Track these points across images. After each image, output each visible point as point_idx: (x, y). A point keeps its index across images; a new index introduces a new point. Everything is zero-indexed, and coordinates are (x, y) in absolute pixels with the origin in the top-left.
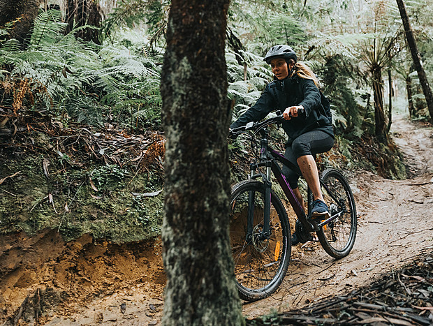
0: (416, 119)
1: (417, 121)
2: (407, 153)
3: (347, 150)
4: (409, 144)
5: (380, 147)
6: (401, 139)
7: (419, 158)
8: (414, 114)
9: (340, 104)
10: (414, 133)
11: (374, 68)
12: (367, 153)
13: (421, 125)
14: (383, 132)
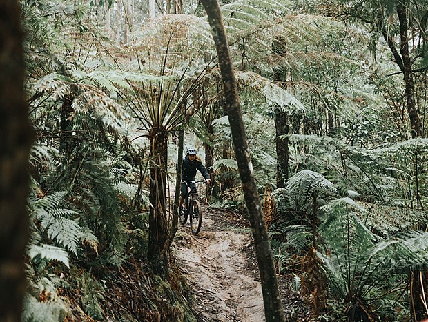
0: (218, 205)
1: (220, 209)
2: (201, 284)
3: (96, 301)
4: (203, 259)
5: (155, 284)
6: (191, 251)
7: (221, 295)
8: (214, 194)
9: (86, 207)
10: (214, 238)
11: (155, 131)
12: (130, 299)
13: (226, 219)
14: (162, 255)
